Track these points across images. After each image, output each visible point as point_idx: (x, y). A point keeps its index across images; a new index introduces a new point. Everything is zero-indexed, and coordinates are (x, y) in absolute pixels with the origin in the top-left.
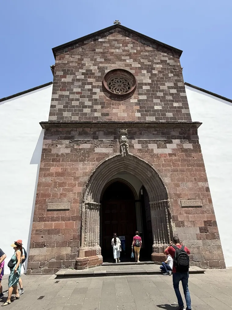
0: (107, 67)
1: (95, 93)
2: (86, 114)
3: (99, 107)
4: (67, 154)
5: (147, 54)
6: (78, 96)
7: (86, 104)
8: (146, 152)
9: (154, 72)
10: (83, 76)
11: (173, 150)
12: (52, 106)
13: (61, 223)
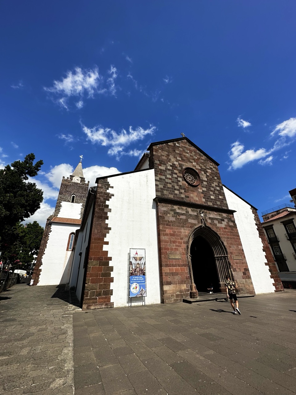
0: (183, 165)
1: (180, 181)
2: (176, 194)
3: (183, 191)
4: (174, 221)
5: (202, 161)
6: (170, 181)
7: (176, 188)
8: (214, 225)
9: (208, 174)
10: (171, 167)
11: (225, 225)
12: (156, 185)
13: (178, 268)
